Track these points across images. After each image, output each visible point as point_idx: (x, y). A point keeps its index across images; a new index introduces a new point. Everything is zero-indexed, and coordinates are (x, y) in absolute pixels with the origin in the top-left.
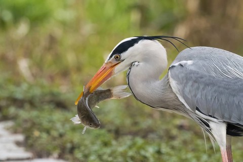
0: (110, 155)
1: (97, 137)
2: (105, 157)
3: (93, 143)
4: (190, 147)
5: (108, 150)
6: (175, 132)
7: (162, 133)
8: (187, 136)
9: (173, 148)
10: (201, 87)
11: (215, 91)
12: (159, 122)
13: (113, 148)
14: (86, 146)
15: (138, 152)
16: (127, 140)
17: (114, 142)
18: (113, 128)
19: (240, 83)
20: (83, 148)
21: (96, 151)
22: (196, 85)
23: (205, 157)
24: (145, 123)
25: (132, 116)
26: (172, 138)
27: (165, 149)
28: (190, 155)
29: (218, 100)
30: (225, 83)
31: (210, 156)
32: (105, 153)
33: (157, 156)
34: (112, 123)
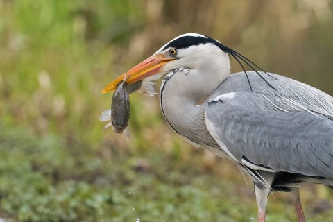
0: (47, 206)
1: (31, 181)
2: (41, 209)
3: (24, 191)
4: (151, 194)
5: (44, 200)
6: (130, 175)
7: (114, 176)
8: (147, 180)
9: (128, 196)
10: (247, 128)
11: (265, 133)
12: (110, 163)
13: (50, 197)
14: (15, 194)
15: (83, 202)
16: (69, 186)
17: (51, 189)
18: (50, 170)
19: (298, 119)
20: (11, 197)
21: (28, 201)
22: (239, 126)
23: (170, 208)
24: (92, 164)
25: (75, 154)
26: (127, 183)
27: (117, 197)
28: (150, 206)
29: (270, 145)
30: (276, 120)
31: (176, 206)
32: (40, 203)
33: (107, 206)
34: (49, 164)
